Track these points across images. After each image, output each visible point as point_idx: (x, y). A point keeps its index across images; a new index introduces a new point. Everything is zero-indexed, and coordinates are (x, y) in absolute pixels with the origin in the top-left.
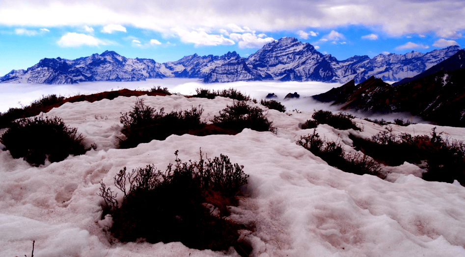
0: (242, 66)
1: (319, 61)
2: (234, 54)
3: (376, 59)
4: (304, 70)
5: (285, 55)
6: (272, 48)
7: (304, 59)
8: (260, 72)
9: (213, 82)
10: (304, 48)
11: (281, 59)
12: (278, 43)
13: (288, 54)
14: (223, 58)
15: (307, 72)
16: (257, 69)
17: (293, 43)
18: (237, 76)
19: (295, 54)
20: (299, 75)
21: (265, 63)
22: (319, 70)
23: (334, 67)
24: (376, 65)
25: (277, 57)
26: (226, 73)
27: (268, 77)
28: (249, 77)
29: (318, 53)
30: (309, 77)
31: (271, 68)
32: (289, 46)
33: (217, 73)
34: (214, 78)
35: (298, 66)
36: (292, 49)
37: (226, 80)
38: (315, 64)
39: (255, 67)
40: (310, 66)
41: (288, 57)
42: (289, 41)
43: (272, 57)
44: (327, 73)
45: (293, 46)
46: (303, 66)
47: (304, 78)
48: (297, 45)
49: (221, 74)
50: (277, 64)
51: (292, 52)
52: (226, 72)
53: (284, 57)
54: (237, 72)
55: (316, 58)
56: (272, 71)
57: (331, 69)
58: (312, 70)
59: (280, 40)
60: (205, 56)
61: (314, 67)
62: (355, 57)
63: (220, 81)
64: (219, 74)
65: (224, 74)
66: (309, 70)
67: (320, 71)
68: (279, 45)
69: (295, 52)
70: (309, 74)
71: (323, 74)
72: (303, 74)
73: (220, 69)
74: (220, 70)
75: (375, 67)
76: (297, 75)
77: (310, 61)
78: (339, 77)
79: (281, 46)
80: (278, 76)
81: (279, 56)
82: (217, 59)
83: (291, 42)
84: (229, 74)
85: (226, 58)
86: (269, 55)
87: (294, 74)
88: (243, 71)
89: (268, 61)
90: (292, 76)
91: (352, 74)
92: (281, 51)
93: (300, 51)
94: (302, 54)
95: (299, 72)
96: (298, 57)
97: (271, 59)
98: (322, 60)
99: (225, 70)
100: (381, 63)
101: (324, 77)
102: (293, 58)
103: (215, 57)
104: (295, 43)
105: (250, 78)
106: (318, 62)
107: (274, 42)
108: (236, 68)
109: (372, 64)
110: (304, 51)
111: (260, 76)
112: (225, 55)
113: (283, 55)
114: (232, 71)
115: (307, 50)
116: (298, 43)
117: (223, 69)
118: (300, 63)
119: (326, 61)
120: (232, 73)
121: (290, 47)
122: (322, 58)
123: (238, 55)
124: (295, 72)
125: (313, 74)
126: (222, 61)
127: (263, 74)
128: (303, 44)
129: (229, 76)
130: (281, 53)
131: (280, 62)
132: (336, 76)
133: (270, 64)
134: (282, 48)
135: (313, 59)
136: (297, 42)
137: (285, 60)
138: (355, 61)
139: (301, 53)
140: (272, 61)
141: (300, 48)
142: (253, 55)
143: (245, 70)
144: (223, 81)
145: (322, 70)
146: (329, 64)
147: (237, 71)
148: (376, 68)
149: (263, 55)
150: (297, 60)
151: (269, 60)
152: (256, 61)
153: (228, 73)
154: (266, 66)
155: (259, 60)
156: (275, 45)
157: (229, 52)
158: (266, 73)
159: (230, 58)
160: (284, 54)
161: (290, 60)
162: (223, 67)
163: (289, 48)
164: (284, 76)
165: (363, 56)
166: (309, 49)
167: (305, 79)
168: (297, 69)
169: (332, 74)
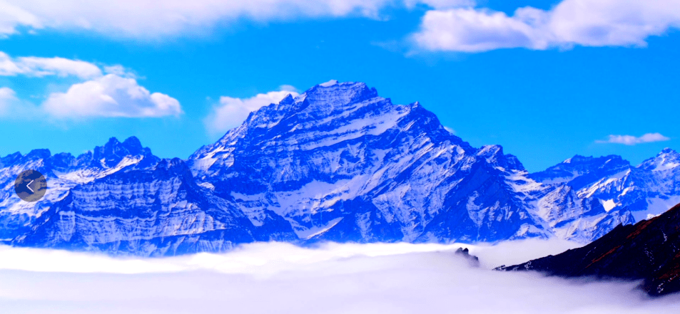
0: (177, 185)
1: (464, 168)
2: (132, 146)
3: (652, 167)
4: (408, 203)
5: (334, 148)
6: (283, 123)
7: (404, 162)
8: (244, 209)
9: (63, 245)
10: (402, 122)
11: (318, 161)
12: (306, 103)
13: (343, 144)
14: (91, 161)
15: (421, 210)
16: (231, 198)
17: (360, 105)
18: (157, 222)
19: (370, 142)
20: (389, 218)
21: (258, 176)
22: (465, 201)
23: (518, 188)
24: (653, 189)
25: (302, 156)
26: (116, 212)
27: (276, 228)
28: (205, 224)
29: (455, 140)
30: (428, 228)
31: (280, 197)
32: (346, 114)
33: (77, 210)
34: (67, 229)
35: (384, 187)
36: (359, 124)
37: (116, 236)
38: (450, 180)
39: (224, 189)
40: (431, 185)
41: (343, 155)
42: (347, 97)
43: (284, 155)
44: (497, 213)
45: (360, 114)
46: (405, 188)
47: (410, 229)
48: (376, 109)
49: (95, 214)
50: (304, 181)
51: (359, 135)
52: (112, 205)
53: (329, 155)
54: (157, 205)
55: (449, 156)
56: (287, 204)
57: (511, 199)
58: (437, 204)
59: (312, 92)
60: (18, 154)
61: (445, 190)
62: (578, 162)
63: (90, 239)
64: (88, 213)
65: (105, 213)
66: (427, 202)
67: (470, 205)
68: (309, 109)
69: (370, 137)
70: (428, 217)
71: (481, 215)
72: (405, 216)
73: (89, 196)
74: (91, 200)
75: (652, 195)
76: (383, 220)
77: (428, 169)
78: (540, 227)
79: (316, 116)
80: (309, 225)
81: (311, 152)
82: (66, 166)
83: (354, 101)
84: (126, 216)
85: (103, 161)
86: (274, 148)
87: (373, 218)
88: (183, 204)
89: (269, 169)
90: (363, 224)
91: (585, 215)
92: (318, 133)
93: (387, 132)
94: (397, 144)
95: (390, 210)
96: (380, 154)
97: (283, 162)
98: (475, 166)
99: (111, 197)
100: (670, 182)
101: (484, 225)
102: (362, 158)
103: (58, 156)
104: (366, 103)
105: (210, 228)
106: (459, 174)
107: (289, 100)
108: (152, 190)
109: (641, 186)
110: (404, 134)
111: (245, 221)
112: (97, 149)
113: (326, 149)
114: (139, 202)
115: (413, 128)
116: (380, 105)
117: (103, 193)
118: (391, 176)
119: (489, 167)
120: (139, 212)
121: (350, 118)
122: (471, 159)
123: (148, 149)
124: (374, 210)
125: (441, 215)
126: (88, 172)
127: (255, 215)
128: (399, 109)
129: (128, 222)
130: (316, 139)
131: (317, 175)
132: (530, 221)
133: (278, 180)
134: (320, 123)
135: (440, 160)
136: (374, 101)
137: (335, 167)
138: (576, 174)
139: (391, 140)
140: (285, 170)
141: (387, 122)
142: (208, 151)
143: (190, 199)
144: (102, 241)
145: (476, 202)
146: (499, 179)
147: (158, 201)
148: (656, 200)
149: (251, 148)
150: (377, 164)
151: (272, 164)
152: (224, 170)
153: (121, 211)
154: (263, 188)
155: (236, 167)
156: (292, 112)
157: (113, 140)
158: (266, 211)
159: (119, 160)
160: (330, 142)
161: (352, 165)
162: (101, 186)
163: (346, 121)
164: (333, 223)
165: (603, 159)
166: (422, 126)
167: (415, 235)
168: (383, 197)
169: (516, 216)
